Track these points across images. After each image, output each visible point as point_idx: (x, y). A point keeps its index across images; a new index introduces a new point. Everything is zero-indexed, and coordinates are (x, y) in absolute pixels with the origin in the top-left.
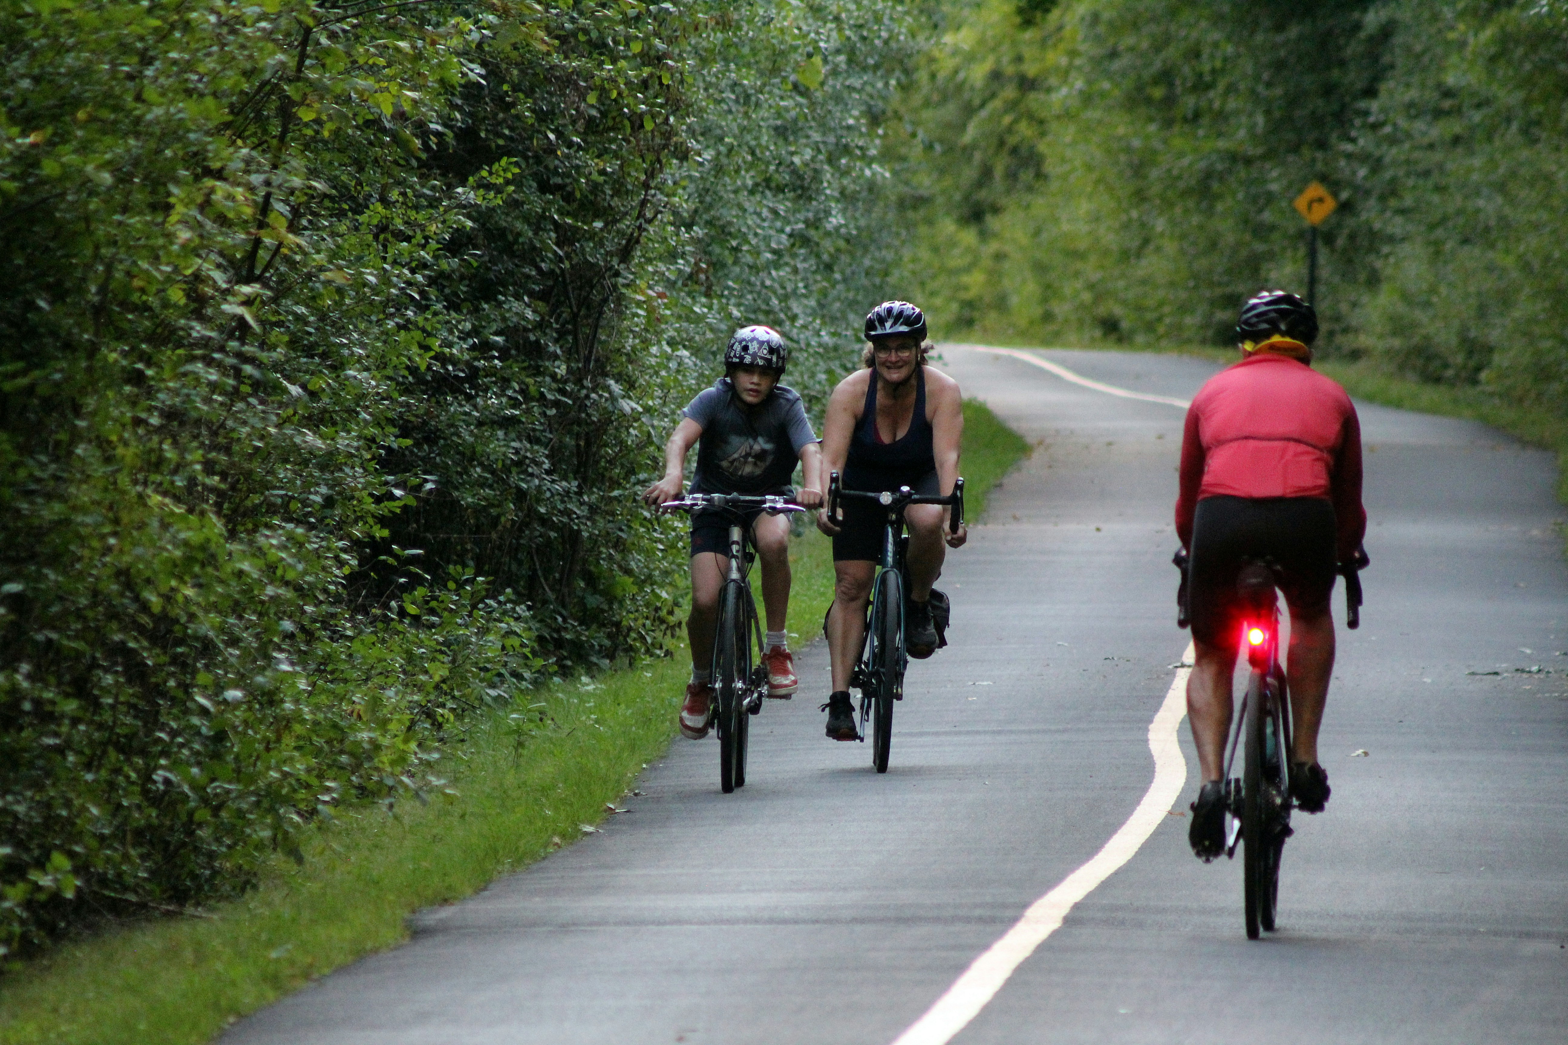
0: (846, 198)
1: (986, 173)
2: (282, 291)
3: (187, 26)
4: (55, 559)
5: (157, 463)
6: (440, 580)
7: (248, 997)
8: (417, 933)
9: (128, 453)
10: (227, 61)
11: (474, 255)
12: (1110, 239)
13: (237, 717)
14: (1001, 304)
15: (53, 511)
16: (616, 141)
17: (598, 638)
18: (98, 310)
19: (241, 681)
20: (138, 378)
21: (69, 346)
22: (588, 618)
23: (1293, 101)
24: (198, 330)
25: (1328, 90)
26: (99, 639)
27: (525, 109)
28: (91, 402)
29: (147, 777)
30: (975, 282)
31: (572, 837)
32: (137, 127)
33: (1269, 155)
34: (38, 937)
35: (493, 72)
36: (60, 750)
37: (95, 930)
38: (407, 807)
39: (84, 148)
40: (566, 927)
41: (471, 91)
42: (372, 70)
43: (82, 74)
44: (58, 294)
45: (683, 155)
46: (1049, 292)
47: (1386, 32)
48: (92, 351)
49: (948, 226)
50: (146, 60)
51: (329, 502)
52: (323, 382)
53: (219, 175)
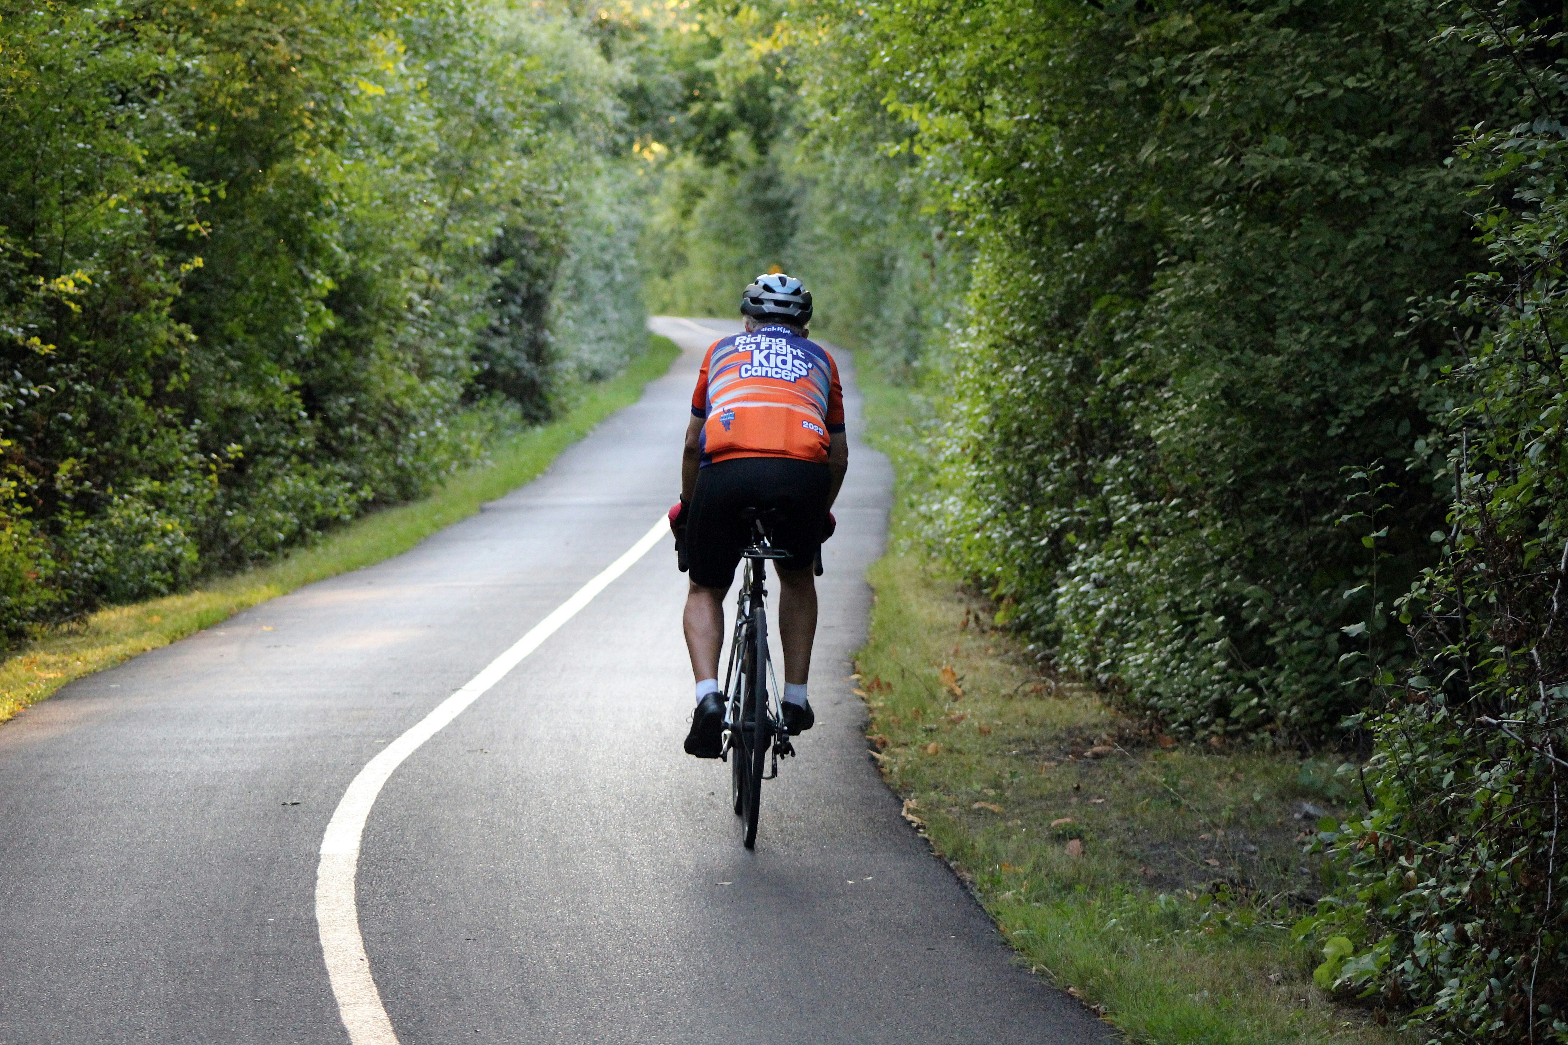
0: (623, 271)
1: (669, 263)
2: (438, 303)
3: (405, 218)
4: (366, 391)
5: (396, 359)
6: (490, 396)
7: (427, 531)
8: (483, 510)
9: (388, 356)
10: (419, 229)
11: (501, 291)
12: (709, 282)
13: (424, 441)
14: (674, 304)
15: (363, 375)
16: (547, 253)
17: (542, 414)
18: (378, 310)
19: (425, 429)
20: (390, 332)
21: (368, 322)
22: (539, 408)
23: (768, 238)
24: (410, 316)
25: (779, 235)
26: (379, 416)
27: (516, 243)
28: (375, 340)
29: (395, 460)
30: (666, 298)
31: (533, 479)
32: (389, 251)
33: (760, 256)
34: (361, 512)
35: (506, 231)
36: (367, 452)
37: (379, 510)
38: (480, 471)
39: (373, 258)
40: (530, 508)
41: (499, 239)
42: (466, 232)
43: (372, 234)
44: (365, 305)
45: (568, 257)
46: (690, 300)
47: (796, 217)
48: (376, 323)
49: (657, 280)
50: (393, 229)
51: (454, 371)
52: (452, 332)
53: (416, 265)
